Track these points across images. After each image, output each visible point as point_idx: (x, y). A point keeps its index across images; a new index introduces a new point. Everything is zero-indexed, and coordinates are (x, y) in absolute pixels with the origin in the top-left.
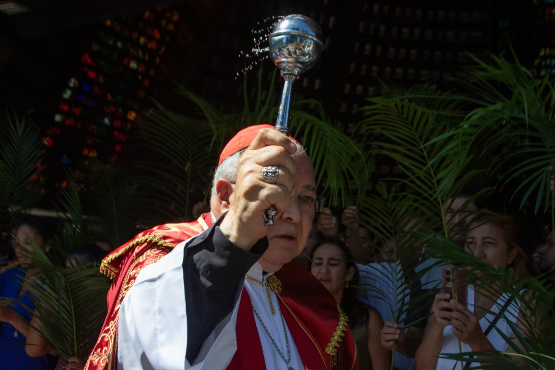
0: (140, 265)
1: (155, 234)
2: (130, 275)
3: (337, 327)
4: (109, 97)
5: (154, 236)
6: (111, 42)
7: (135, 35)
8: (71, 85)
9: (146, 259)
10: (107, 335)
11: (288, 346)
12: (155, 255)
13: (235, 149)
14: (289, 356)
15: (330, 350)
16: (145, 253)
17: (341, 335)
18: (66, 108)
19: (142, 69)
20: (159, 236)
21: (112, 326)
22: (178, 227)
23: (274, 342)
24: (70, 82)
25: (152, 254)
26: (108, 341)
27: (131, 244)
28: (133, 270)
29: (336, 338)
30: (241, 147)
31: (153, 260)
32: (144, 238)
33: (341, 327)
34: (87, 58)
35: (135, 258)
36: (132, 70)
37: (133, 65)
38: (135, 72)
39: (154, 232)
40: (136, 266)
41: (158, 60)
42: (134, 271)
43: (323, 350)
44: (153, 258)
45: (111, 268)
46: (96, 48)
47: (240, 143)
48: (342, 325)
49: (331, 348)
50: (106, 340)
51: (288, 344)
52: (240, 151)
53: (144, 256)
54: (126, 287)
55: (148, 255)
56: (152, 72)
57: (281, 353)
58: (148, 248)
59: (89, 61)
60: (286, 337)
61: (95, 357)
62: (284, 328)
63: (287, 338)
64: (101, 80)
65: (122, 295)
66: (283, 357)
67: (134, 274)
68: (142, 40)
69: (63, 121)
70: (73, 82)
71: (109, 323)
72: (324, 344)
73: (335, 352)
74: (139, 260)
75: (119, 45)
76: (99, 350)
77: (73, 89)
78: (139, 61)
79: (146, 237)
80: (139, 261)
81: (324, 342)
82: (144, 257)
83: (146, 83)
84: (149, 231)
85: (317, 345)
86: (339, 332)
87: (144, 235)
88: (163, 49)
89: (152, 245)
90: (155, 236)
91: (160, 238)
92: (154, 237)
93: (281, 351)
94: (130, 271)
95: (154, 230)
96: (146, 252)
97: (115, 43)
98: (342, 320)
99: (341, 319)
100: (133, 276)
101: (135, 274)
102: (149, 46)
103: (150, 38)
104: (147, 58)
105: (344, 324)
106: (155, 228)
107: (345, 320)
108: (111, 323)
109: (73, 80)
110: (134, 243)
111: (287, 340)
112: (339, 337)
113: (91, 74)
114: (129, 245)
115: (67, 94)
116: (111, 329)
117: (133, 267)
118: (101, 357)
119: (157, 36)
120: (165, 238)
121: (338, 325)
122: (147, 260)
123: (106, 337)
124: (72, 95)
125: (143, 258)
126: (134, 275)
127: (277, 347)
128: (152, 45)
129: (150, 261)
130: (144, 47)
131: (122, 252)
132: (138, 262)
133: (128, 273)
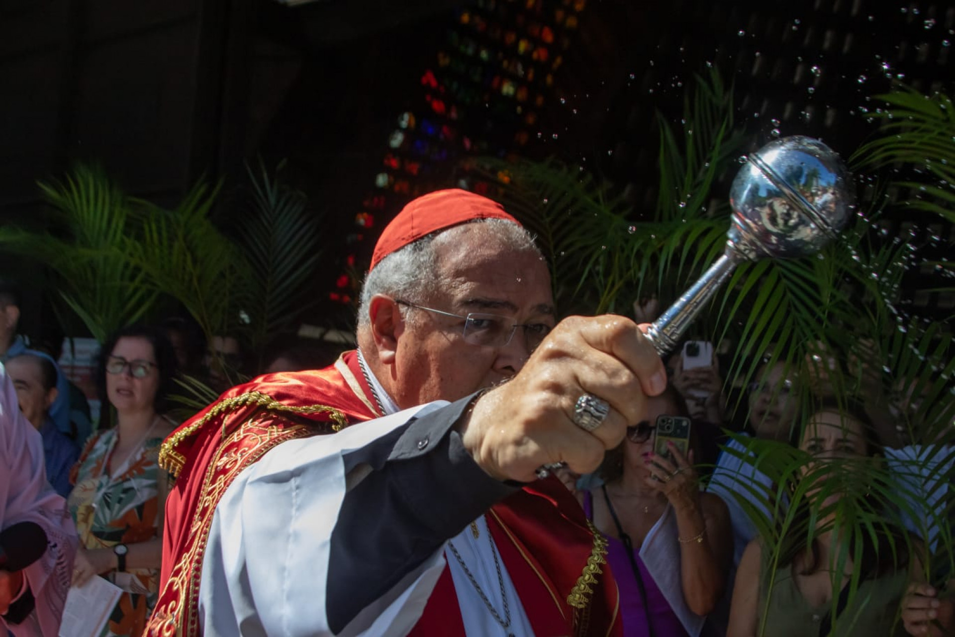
0: (234, 448)
1: (260, 390)
2: (217, 467)
3: (590, 559)
4: (468, 144)
5: (258, 393)
6: (470, 51)
7: (511, 38)
8: (404, 124)
9: (245, 437)
10: (176, 579)
11: (503, 595)
12: (261, 428)
13: (403, 239)
14: (507, 613)
15: (577, 598)
16: (243, 426)
17: (597, 572)
18: (395, 163)
19: (522, 95)
20: (268, 393)
21: (185, 563)
22: (300, 379)
23: (479, 591)
24: (402, 119)
25: (256, 426)
26: (178, 590)
27: (215, 409)
28: (221, 457)
29: (587, 577)
30: (414, 234)
31: (258, 437)
32: (241, 398)
33: (596, 558)
34: (430, 79)
35: (225, 435)
36: (507, 98)
37: (508, 89)
38: (511, 101)
39: (259, 386)
40: (227, 450)
41: (549, 79)
42: (225, 459)
43: (563, 599)
44: (258, 435)
45: (177, 457)
46: (444, 61)
47: (413, 228)
48: (598, 554)
49: (578, 596)
50: (175, 588)
51: (504, 592)
52: (414, 244)
53: (242, 430)
54: (210, 489)
55: (248, 428)
56: (540, 100)
57: (493, 611)
58: (248, 416)
59: (434, 83)
60: (500, 578)
61: (156, 622)
62: (496, 562)
63: (502, 581)
64: (454, 115)
65: (203, 505)
66: (498, 617)
67: (224, 465)
68: (523, 46)
69: (391, 185)
70: (406, 120)
71: (181, 557)
72: (565, 589)
73: (585, 602)
74: (231, 439)
75: (484, 55)
76: (163, 608)
77: (406, 132)
78: (519, 82)
79: (245, 395)
80: (233, 441)
81: (565, 587)
82: (241, 433)
83: (531, 120)
84: (249, 386)
85: (554, 593)
86: (592, 567)
87: (239, 393)
88: (559, 60)
89: (255, 411)
90: (260, 393)
91: (271, 397)
92: (260, 396)
93: (493, 606)
94: (217, 460)
95: (257, 385)
96: (245, 423)
97: (477, 52)
98: (599, 545)
99: (596, 544)
100: (222, 468)
101: (226, 464)
102: (535, 55)
103: (536, 42)
104: (531, 76)
105: (601, 552)
106: (259, 380)
107: (603, 545)
108: (185, 557)
109: (406, 116)
110: (222, 407)
111: (501, 584)
112: (592, 577)
113: (438, 106)
114: (212, 411)
115: (397, 140)
116: (184, 568)
117: (221, 452)
118: (165, 620)
119: (549, 38)
120: (279, 396)
121: (591, 555)
122: (247, 438)
123: (175, 583)
124: (405, 142)
125: (239, 435)
126: (224, 467)
127: (486, 599)
128: (540, 54)
129: (254, 439)
130: (526, 59)
131: (199, 425)
132: (231, 442)
133: (211, 463)
